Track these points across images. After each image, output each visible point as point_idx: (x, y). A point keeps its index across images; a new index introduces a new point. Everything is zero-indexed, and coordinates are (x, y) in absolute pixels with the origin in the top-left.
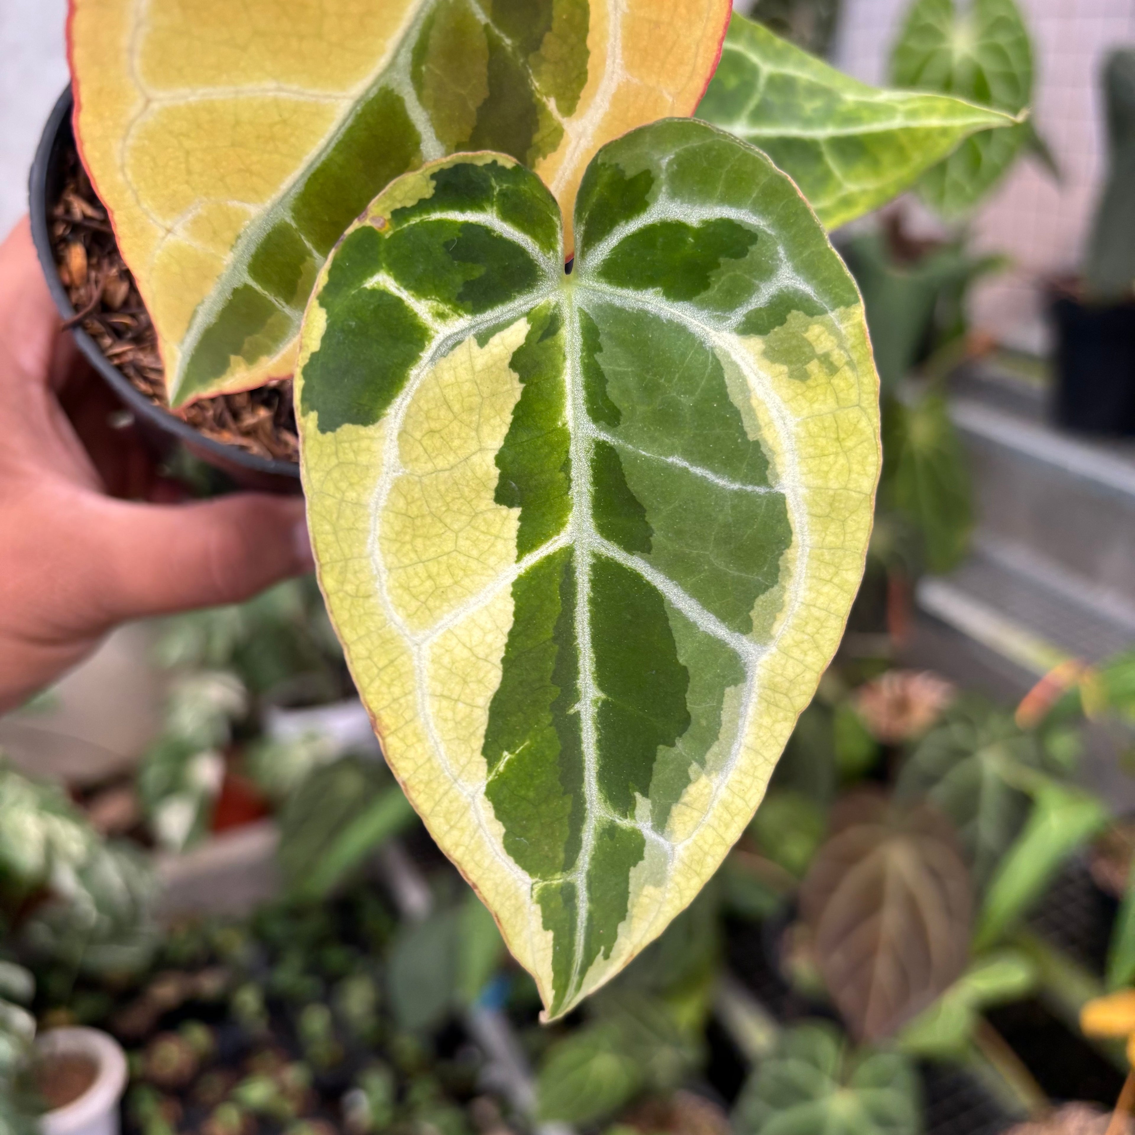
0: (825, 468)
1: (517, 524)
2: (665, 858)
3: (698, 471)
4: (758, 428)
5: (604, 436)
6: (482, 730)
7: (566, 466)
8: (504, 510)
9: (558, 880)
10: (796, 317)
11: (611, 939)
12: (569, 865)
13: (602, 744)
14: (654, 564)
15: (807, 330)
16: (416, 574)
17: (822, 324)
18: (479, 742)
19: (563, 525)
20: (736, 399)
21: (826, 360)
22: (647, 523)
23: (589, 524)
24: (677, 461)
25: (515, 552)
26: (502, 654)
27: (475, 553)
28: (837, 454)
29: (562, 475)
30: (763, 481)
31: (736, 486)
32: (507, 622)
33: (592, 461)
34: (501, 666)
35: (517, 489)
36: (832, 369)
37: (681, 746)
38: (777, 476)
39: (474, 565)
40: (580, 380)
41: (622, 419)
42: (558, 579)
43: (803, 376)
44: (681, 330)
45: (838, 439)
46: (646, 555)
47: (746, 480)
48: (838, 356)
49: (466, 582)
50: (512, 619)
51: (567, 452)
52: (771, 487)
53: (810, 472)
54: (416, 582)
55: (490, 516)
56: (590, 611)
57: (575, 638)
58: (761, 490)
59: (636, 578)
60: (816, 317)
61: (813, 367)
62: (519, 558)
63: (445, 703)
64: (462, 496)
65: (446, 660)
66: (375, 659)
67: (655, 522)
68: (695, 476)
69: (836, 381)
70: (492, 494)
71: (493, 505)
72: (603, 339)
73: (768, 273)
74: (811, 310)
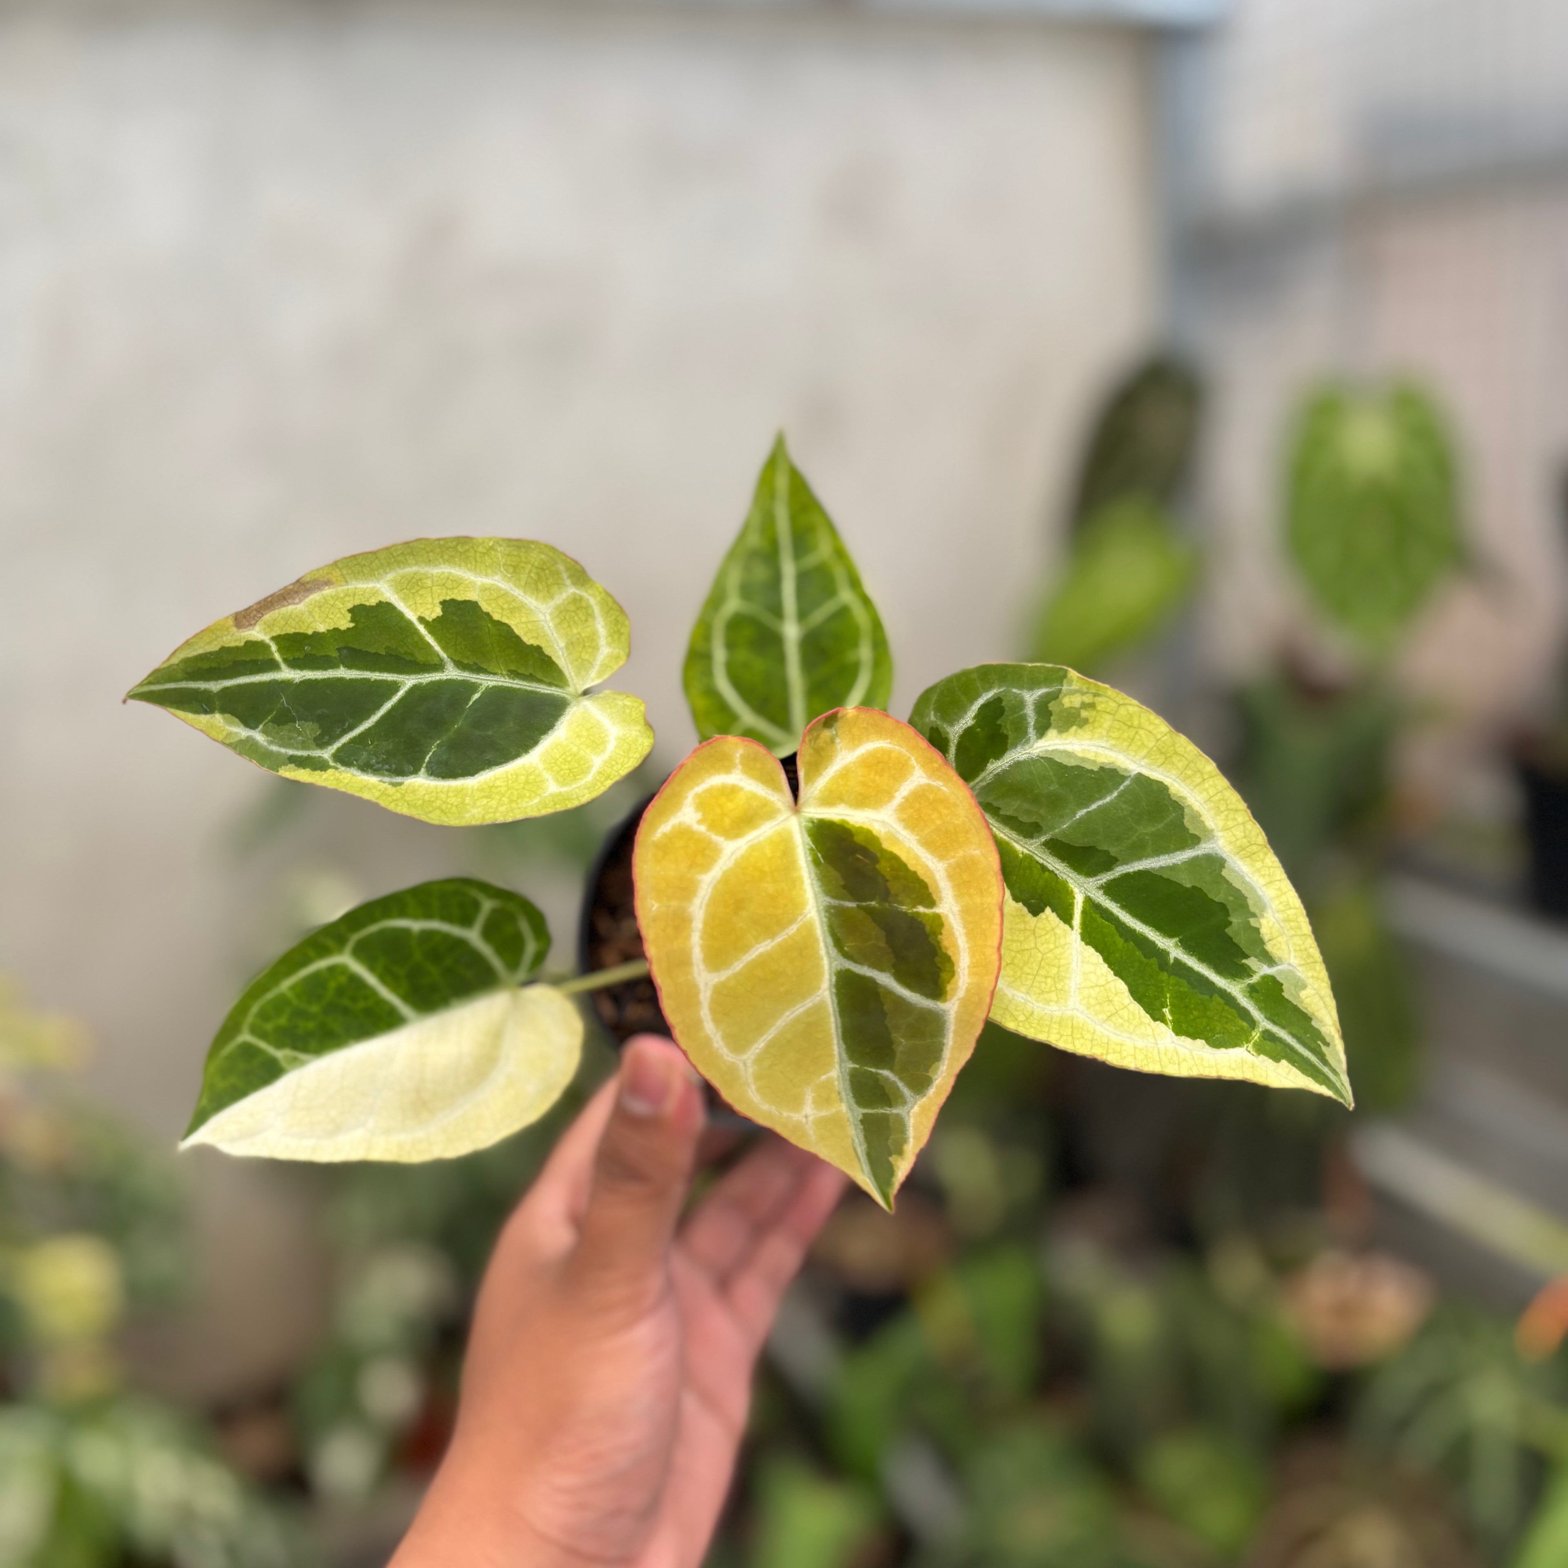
0: (1139, 743)
1: (1054, 915)
2: (1291, 974)
3: (1094, 807)
4: (1094, 762)
5: (1043, 839)
6: (1142, 1011)
7: (1044, 868)
8: (1042, 916)
9: (1256, 1035)
10: (1052, 706)
11: (1317, 1035)
12: (1253, 1024)
13: (1202, 959)
14: (1126, 862)
15: (1063, 705)
16: (1040, 982)
17: (1065, 695)
18: (1147, 1018)
19: (1072, 892)
20: (1071, 763)
21: (1085, 706)
22: (1101, 851)
23: (1082, 879)
24: (1080, 813)
25: (1067, 927)
26: (1112, 972)
27: (1052, 946)
28: (1137, 732)
29: (1047, 874)
30: (1123, 778)
31: (1115, 794)
32: (1098, 958)
33: (1050, 853)
34: (1117, 978)
35: (1036, 901)
36: (1092, 706)
37: (1235, 920)
38: (1126, 770)
39: (1058, 951)
40: (1007, 830)
41: (1041, 824)
42: (1097, 917)
43: (1086, 721)
44: (1018, 764)
45: (1130, 727)
46: (1118, 863)
47: (1116, 786)
48: (1087, 699)
49: (1063, 962)
50: (1098, 954)
51: (1037, 862)
52: (1130, 776)
53: (1136, 752)
54: (1043, 985)
55: (1040, 925)
56: (1127, 912)
57: (1135, 930)
58: (1127, 783)
59: (1127, 876)
60: (1060, 696)
61: (1084, 714)
62: (1072, 927)
63: (1113, 1019)
64: (1020, 931)
65: (1092, 1001)
66: (1065, 1034)
67: (1103, 847)
68: (1094, 810)
69: (1099, 708)
70: (1030, 916)
71: (1035, 919)
72: (995, 804)
73: (1021, 704)
74: (1055, 696)
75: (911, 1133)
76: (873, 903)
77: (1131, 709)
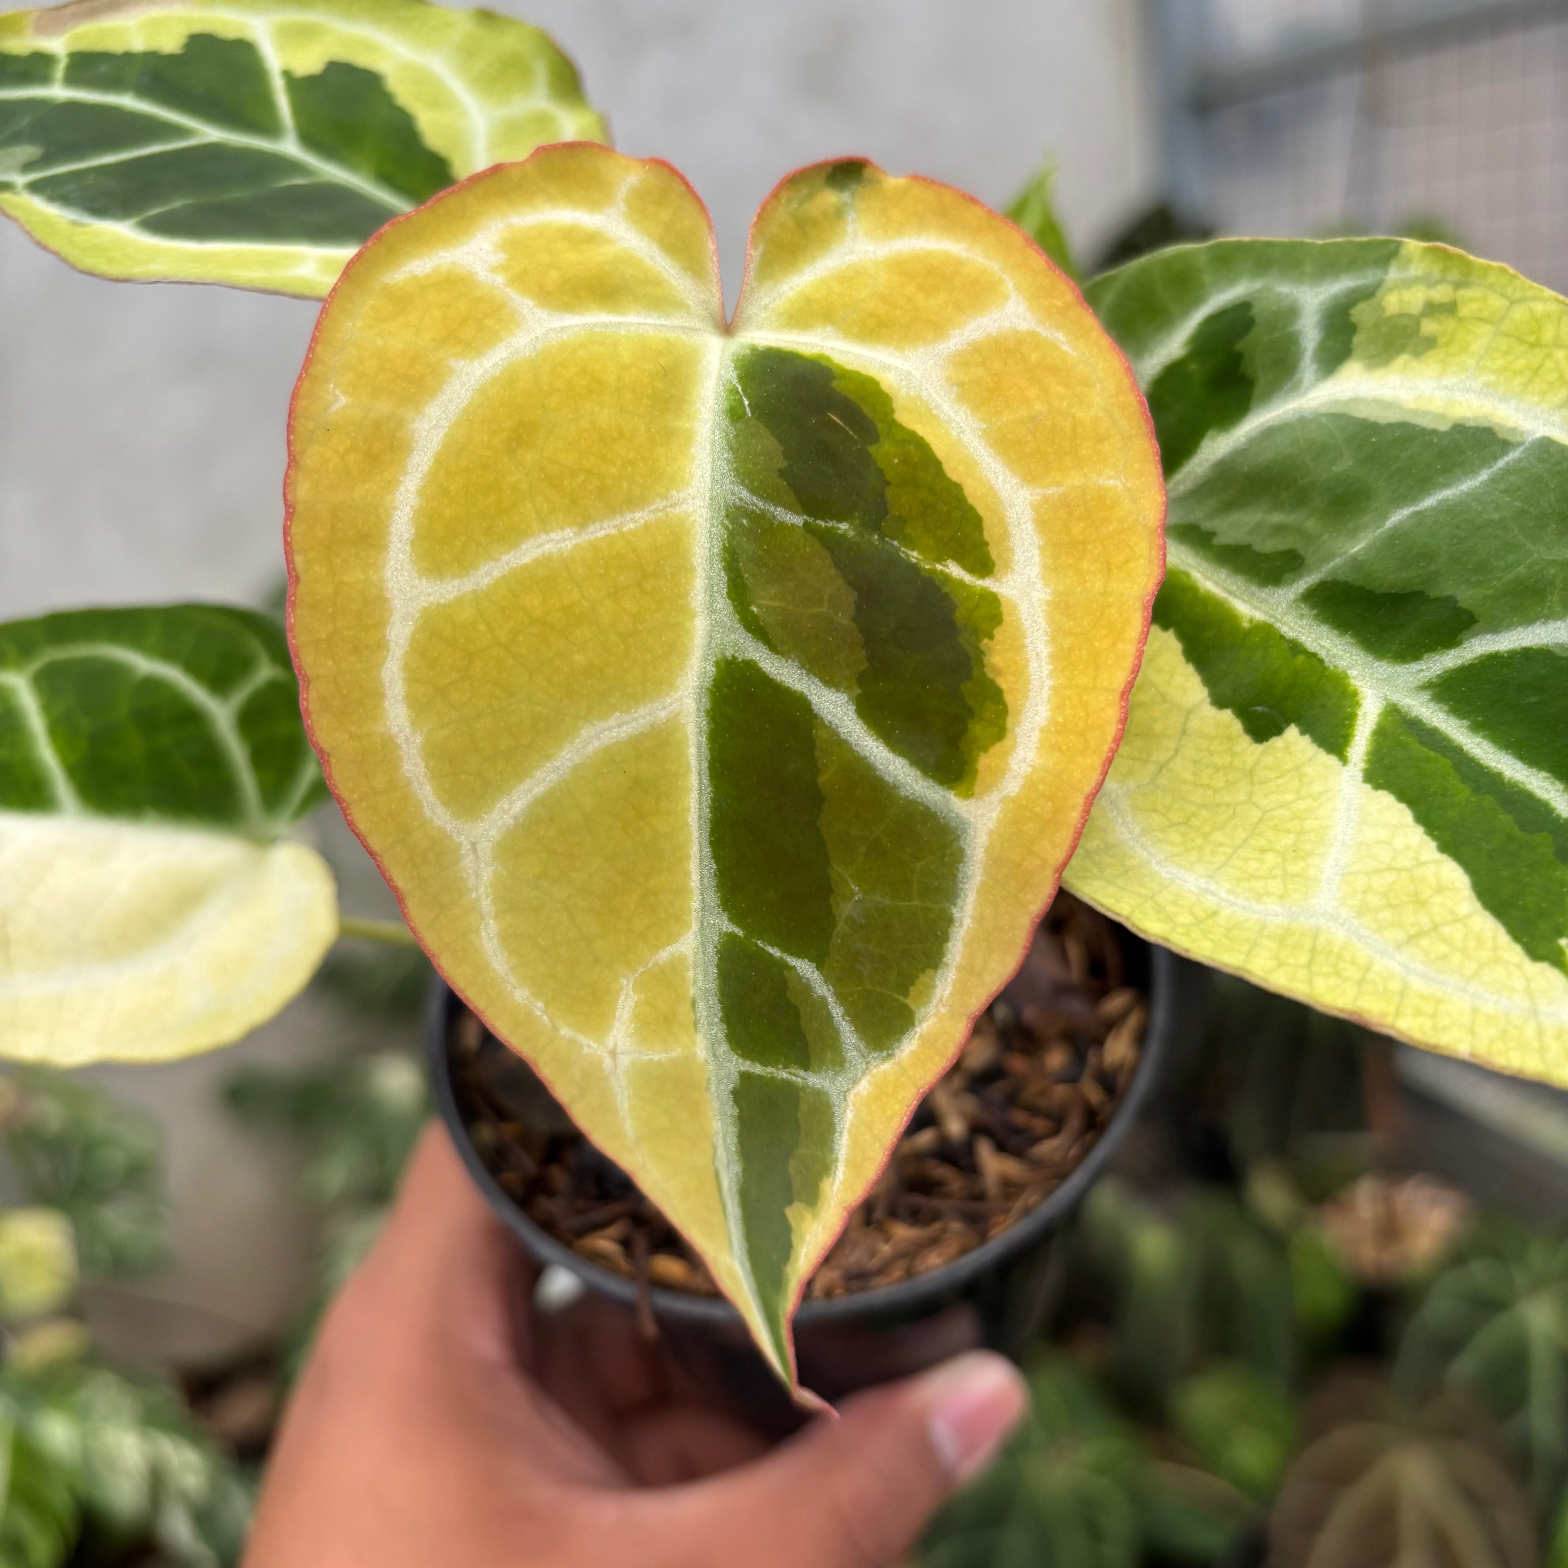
0: (1552, 377)
1: (1306, 740)
3: (1429, 502)
4: (1443, 417)
5: (1302, 585)
6: (1503, 937)
7: (1296, 648)
8: (1276, 742)
10: (1361, 313)
14: (1495, 627)
15: (1383, 309)
16: (1245, 859)
17: (1390, 290)
18: (1514, 953)
19: (1355, 694)
20: (1391, 417)
21: (1432, 309)
22: (1437, 600)
23: (1385, 668)
24: (1399, 516)
25: (1332, 760)
26: (1433, 845)
27: (1289, 797)
28: (1549, 356)
29: (1301, 658)
30: (1506, 445)
31: (1484, 476)
32: (1402, 814)
33: (1317, 617)
34: (1445, 857)
35: (1266, 710)
36: (1449, 309)
38: (1513, 430)
39: (1302, 805)
40: (1223, 574)
41: (1301, 552)
42: (1411, 740)
43: (1431, 343)
44: (1269, 432)
45: (1532, 346)
46: (1475, 627)
47: (1486, 461)
48: (1441, 294)
49: (1310, 824)
50: (1403, 807)
51: (1282, 637)
52: (1520, 444)
53: (1543, 394)
54: (1253, 865)
55: (1268, 760)
56: (1484, 737)
57: (1499, 775)
58: (1513, 455)
59: (1494, 660)
60: (1379, 294)
61: (1429, 327)
62: (1344, 760)
63: (1425, 942)
64: (1217, 769)
65: (1374, 900)
66: (1291, 961)
67: (1447, 588)
68: (1433, 508)
69: (1465, 311)
70: (1249, 740)
71: (1259, 748)
72: (1207, 525)
73: (1292, 312)
74: (1368, 293)
75: (843, 1146)
76: (844, 526)
77: (1539, 308)
